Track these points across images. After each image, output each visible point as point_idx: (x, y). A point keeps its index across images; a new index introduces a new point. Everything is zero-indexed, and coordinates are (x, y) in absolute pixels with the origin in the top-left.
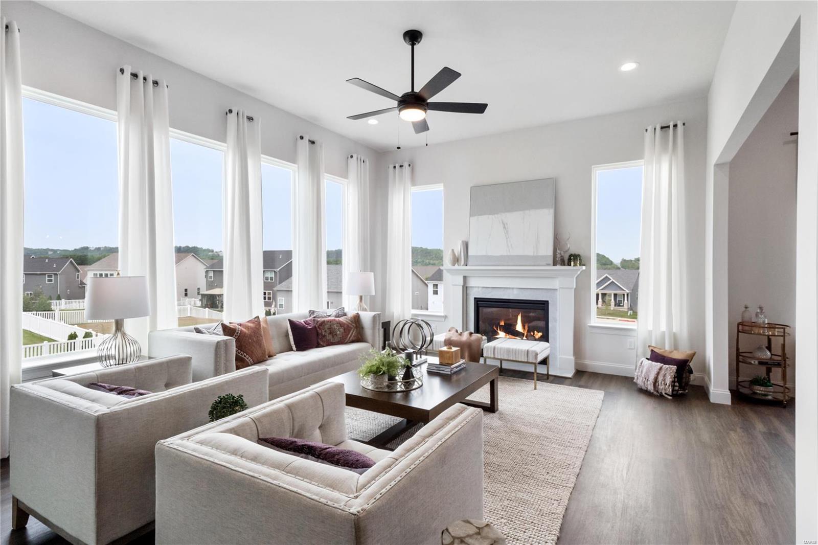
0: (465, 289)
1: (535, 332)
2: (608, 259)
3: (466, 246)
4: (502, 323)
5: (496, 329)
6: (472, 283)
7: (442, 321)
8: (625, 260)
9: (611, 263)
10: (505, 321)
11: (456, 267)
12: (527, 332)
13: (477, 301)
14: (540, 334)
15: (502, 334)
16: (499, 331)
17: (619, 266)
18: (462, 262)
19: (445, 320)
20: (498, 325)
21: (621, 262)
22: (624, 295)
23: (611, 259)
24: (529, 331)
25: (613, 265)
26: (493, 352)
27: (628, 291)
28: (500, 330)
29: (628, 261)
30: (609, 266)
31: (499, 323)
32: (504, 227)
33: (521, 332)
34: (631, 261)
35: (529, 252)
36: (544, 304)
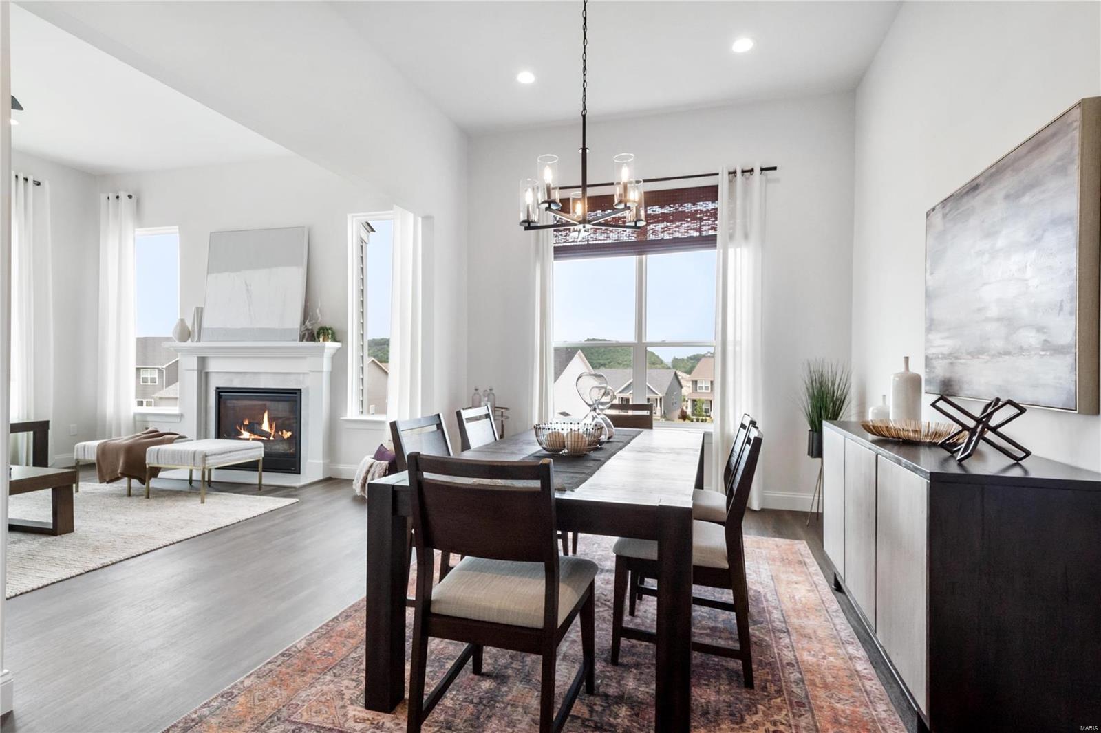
0: (203, 376)
1: (284, 431)
2: (658, 357)
3: (200, 313)
4: (246, 422)
5: (239, 429)
6: (213, 366)
7: (177, 422)
8: (677, 359)
9: (662, 362)
10: (249, 419)
11: (189, 343)
12: (275, 431)
13: (219, 392)
14: (289, 434)
15: (246, 434)
16: (242, 431)
17: (670, 365)
18: (196, 338)
19: (180, 421)
20: (241, 424)
21: (673, 362)
22: (657, 399)
23: (661, 357)
24: (276, 431)
25: (663, 365)
26: (156, 457)
27: (661, 395)
28: (244, 430)
29: (680, 359)
30: (658, 366)
31: (243, 422)
32: (248, 290)
33: (268, 432)
34: (683, 360)
35: (274, 324)
36: (295, 393)
